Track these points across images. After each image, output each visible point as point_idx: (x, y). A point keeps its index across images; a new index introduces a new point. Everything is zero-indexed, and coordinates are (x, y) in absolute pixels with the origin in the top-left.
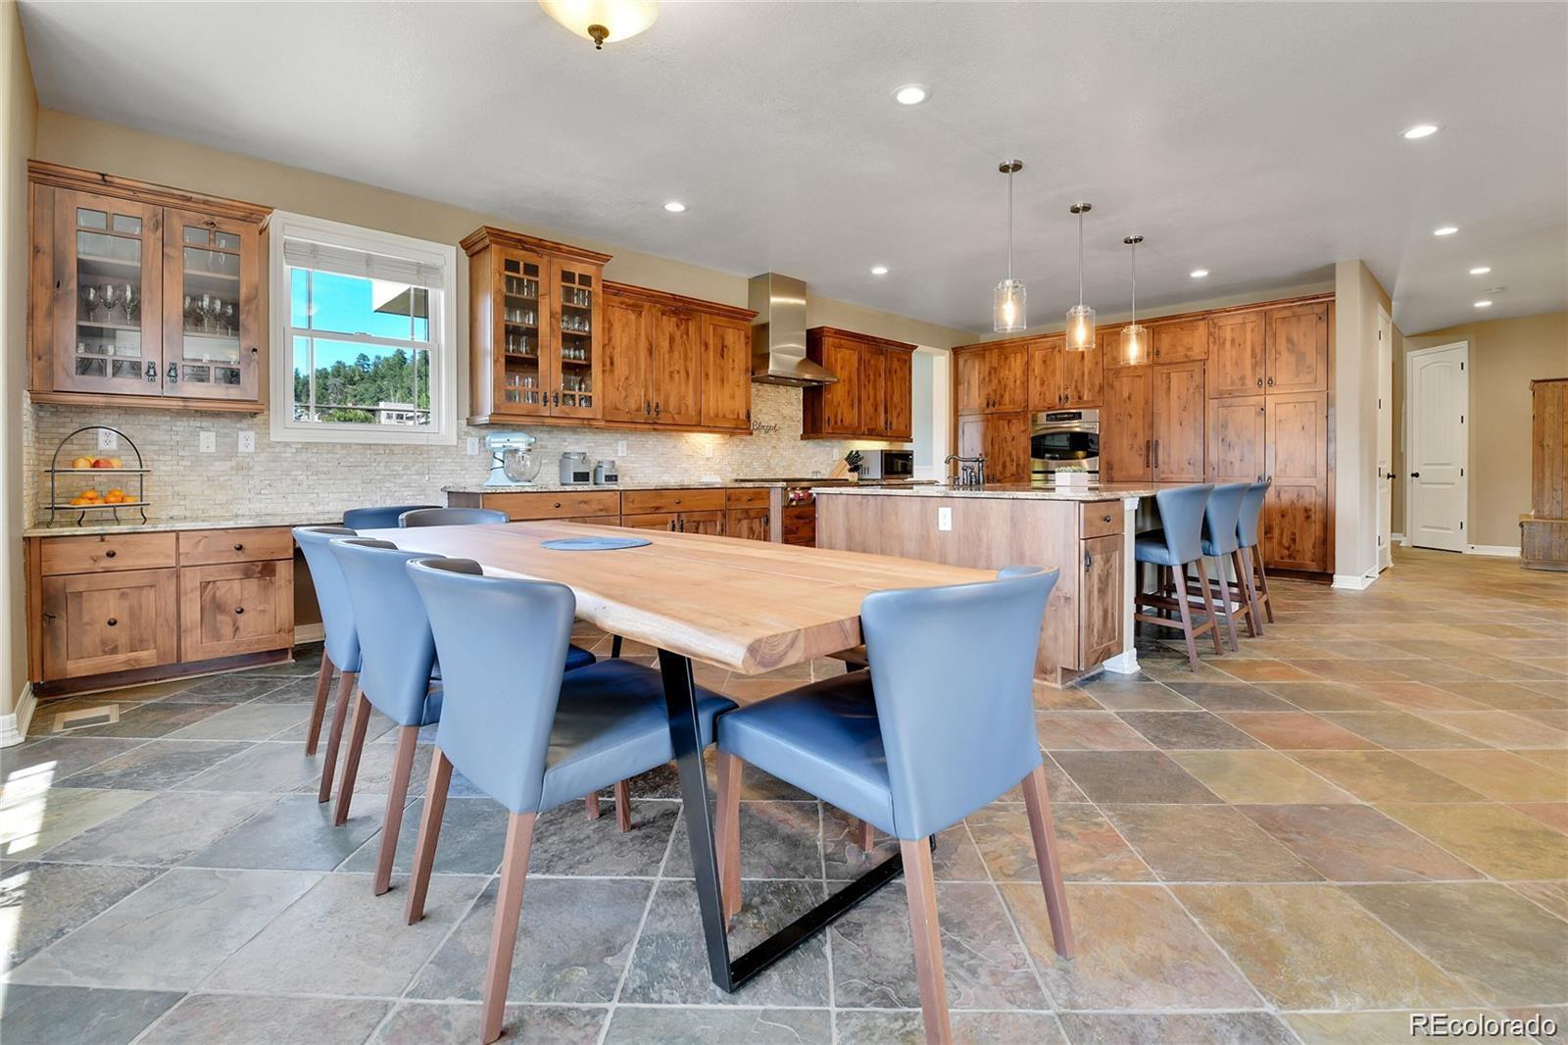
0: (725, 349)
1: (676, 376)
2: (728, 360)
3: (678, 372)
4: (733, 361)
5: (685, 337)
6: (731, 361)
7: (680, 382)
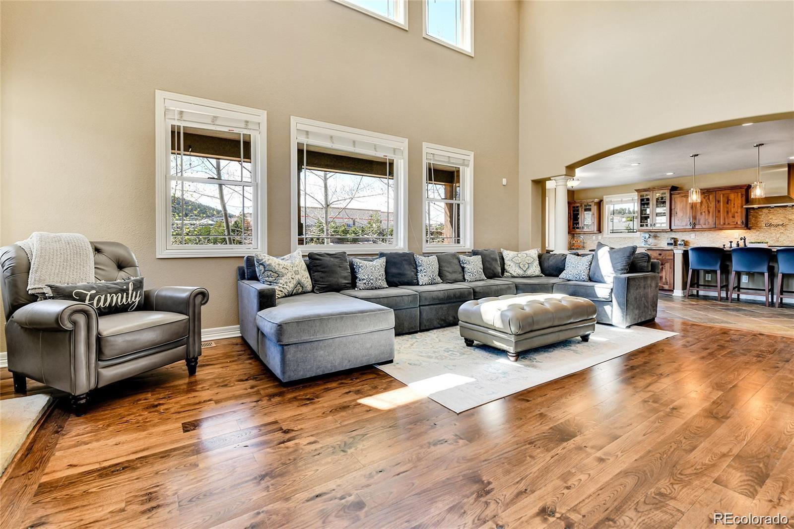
0: (729, 201)
1: (704, 213)
2: (731, 204)
3: (704, 212)
4: (734, 204)
5: (708, 201)
6: (732, 205)
7: (705, 215)
